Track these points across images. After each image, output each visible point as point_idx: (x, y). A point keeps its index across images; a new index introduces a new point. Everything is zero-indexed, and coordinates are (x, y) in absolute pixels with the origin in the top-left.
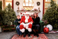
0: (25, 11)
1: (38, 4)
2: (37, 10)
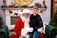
0: (17, 7)
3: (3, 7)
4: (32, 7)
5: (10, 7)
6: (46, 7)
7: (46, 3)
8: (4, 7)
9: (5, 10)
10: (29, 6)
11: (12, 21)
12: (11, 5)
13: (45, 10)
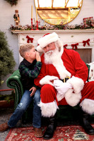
3: (13, 28)
4: (77, 27)
5: (29, 28)
8: (17, 28)
10: (69, 25)
12: (30, 25)
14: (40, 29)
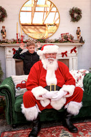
1: (76, 15)
2: (72, 38)
4: (56, 41)
5: (15, 42)
6: (81, 41)
7: (82, 34)
8: (3, 42)
9: (4, 47)
10: (50, 39)
11: (19, 68)
12: (16, 39)
13: (81, 47)
14: (24, 42)
